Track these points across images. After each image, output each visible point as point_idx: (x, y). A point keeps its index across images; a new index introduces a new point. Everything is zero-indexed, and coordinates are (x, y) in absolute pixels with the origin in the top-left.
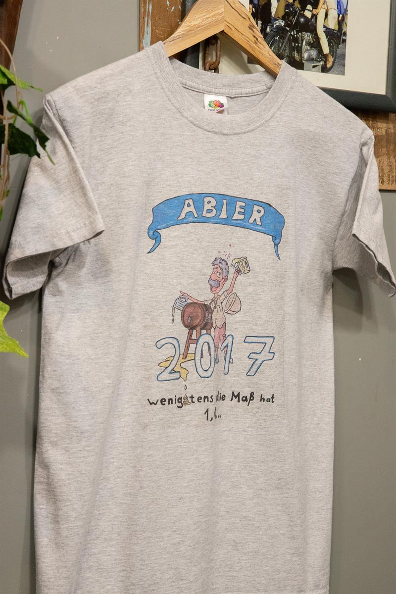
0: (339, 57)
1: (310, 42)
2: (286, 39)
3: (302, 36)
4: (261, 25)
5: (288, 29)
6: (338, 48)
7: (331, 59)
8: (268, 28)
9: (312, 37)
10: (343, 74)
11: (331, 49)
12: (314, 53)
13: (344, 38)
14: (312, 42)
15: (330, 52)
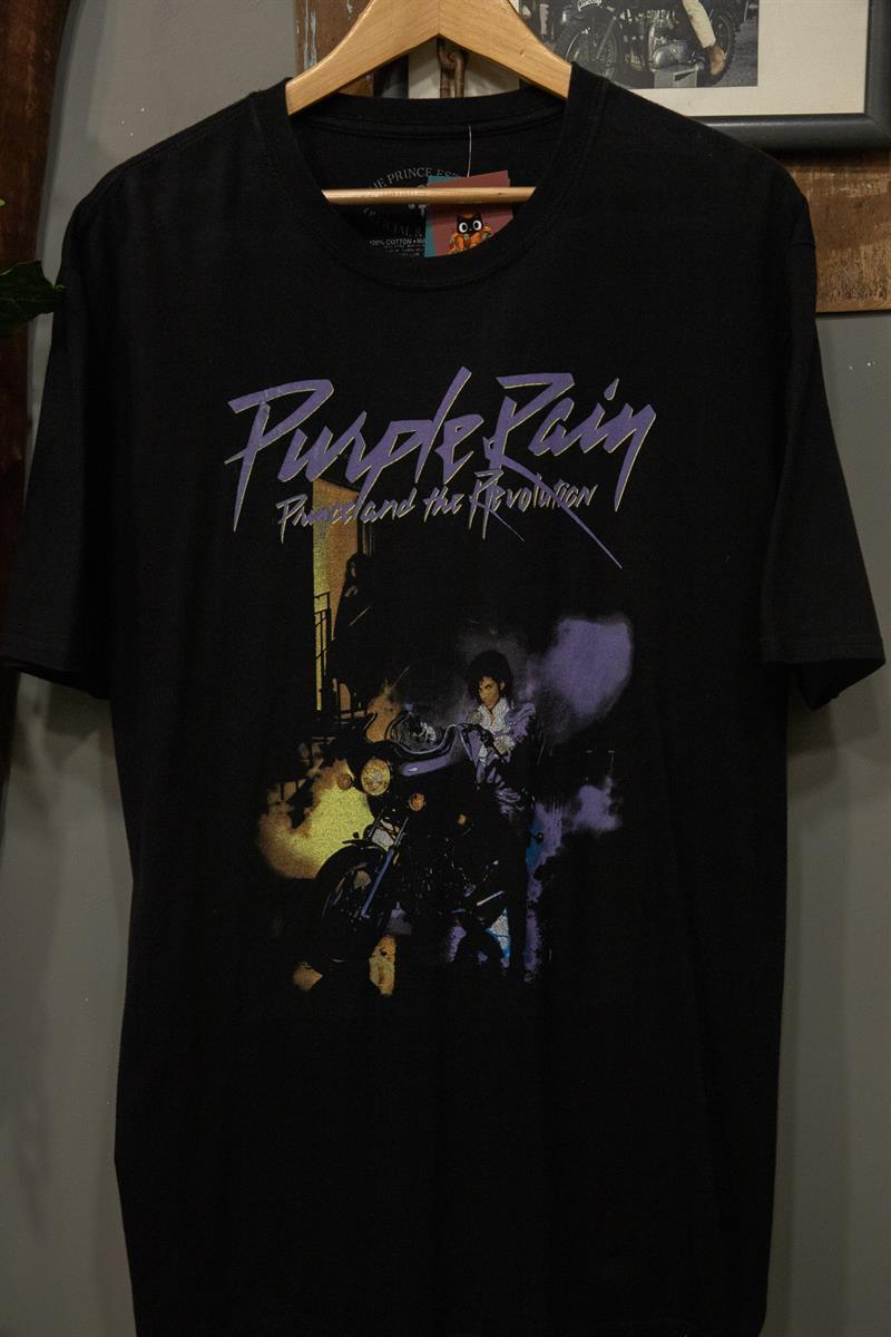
0: (742, 49)
1: (668, 29)
2: (609, 30)
3: (646, 20)
4: (547, 12)
5: (611, 9)
6: (738, 30)
7: (721, 57)
8: (564, 16)
9: (671, 17)
10: (753, 82)
11: (721, 35)
12: (677, 50)
13: (752, 7)
14: (671, 27)
15: (717, 42)
